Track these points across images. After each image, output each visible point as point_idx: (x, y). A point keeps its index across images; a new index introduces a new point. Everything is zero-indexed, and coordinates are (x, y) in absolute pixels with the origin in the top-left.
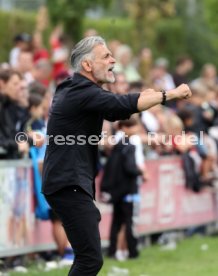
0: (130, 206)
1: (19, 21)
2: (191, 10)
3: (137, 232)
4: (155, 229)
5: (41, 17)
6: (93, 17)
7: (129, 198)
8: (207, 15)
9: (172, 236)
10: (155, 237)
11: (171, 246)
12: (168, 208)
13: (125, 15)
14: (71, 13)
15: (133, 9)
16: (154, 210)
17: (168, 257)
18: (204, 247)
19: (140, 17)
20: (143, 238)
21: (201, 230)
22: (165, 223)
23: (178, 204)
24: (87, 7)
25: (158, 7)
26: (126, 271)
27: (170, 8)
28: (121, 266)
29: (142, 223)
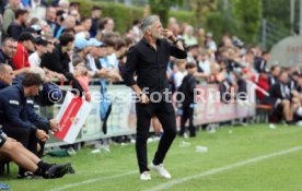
0: (192, 110)
1: (135, 12)
2: (225, 7)
3: (195, 123)
4: (204, 122)
5: (146, 9)
6: (174, 10)
7: (191, 106)
8: (234, 10)
9: (213, 126)
10: (204, 126)
11: (213, 131)
12: (212, 111)
13: (190, 9)
14: (162, 8)
15: (195, 6)
16: (204, 112)
17: (211, 136)
18: (230, 132)
19: (198, 11)
20: (198, 126)
21: (228, 123)
22: (209, 119)
23: (217, 109)
24: (171, 5)
25: (208, 5)
26: (189, 144)
27: (214, 6)
28: (186, 141)
29: (198, 119)
